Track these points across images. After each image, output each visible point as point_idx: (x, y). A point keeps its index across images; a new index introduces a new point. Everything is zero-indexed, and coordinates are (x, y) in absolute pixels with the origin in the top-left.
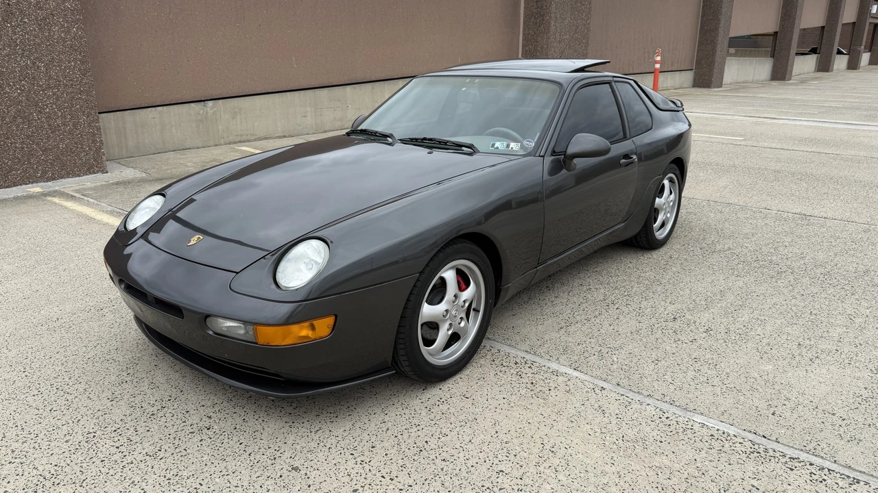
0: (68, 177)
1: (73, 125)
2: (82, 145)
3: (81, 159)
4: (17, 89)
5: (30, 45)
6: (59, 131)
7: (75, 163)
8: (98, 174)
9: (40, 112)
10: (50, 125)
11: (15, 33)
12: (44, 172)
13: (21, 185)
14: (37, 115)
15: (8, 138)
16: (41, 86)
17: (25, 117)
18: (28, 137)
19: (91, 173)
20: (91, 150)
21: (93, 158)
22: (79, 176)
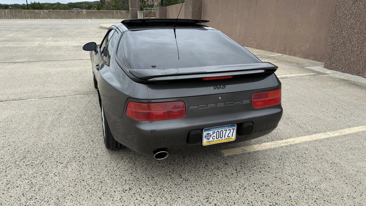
0: (349, 74)
1: (360, 52)
2: (360, 62)
3: (357, 68)
4: (347, 32)
5: (358, 14)
6: (354, 53)
7: (354, 69)
8: (361, 77)
9: (350, 43)
10: (351, 50)
11: (354, 9)
12: (342, 68)
13: (333, 70)
14: (349, 44)
15: (336, 51)
16: (355, 32)
17: (345, 44)
18: (342, 52)
19: (358, 75)
20: (363, 65)
21: (362, 69)
22: (353, 75)
